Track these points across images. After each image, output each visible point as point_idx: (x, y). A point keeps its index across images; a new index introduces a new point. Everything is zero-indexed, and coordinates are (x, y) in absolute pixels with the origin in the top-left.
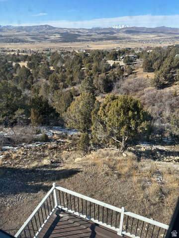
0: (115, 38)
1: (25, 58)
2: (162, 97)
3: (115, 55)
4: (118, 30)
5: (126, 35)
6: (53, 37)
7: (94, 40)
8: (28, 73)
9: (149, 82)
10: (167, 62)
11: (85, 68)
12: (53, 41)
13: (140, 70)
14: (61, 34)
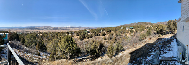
0: (68, 29)
1: (42, 33)
2: (83, 43)
3: (68, 33)
4: (69, 27)
5: (71, 28)
6: (50, 29)
7: (62, 30)
8: (42, 36)
9: (78, 39)
10: (82, 33)
11: (58, 36)
12: (50, 30)
13: (75, 36)
14: (53, 28)
